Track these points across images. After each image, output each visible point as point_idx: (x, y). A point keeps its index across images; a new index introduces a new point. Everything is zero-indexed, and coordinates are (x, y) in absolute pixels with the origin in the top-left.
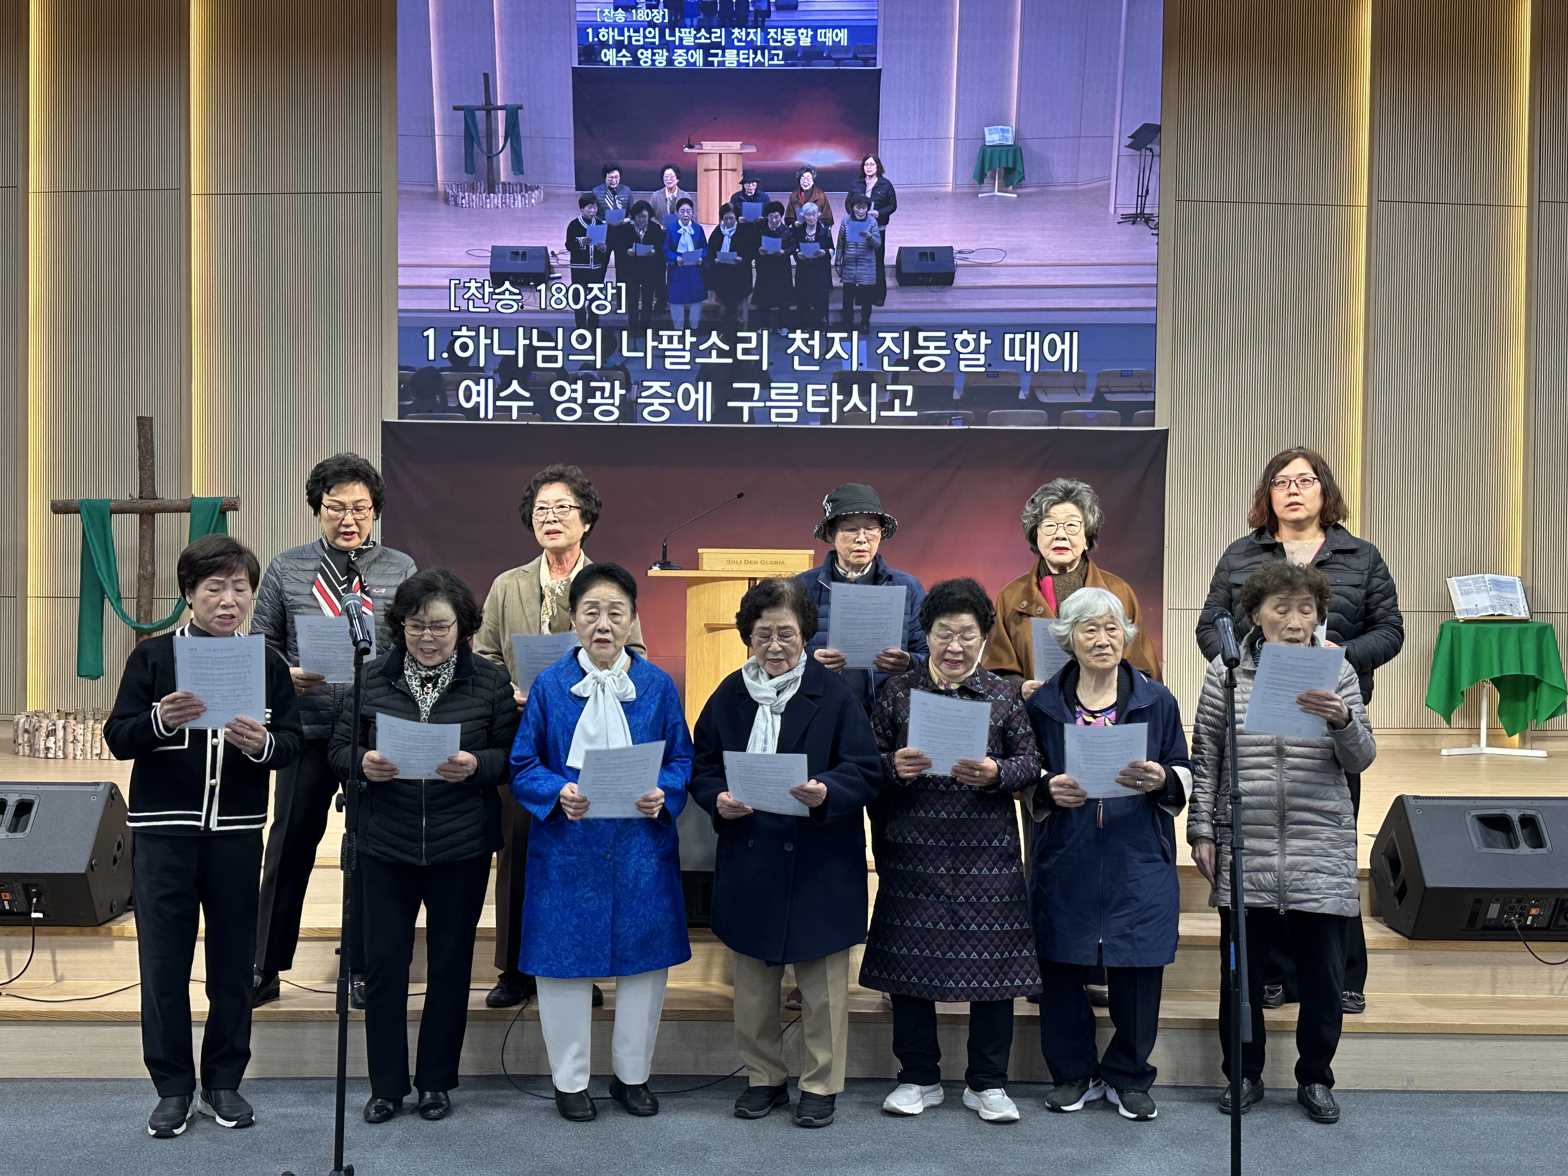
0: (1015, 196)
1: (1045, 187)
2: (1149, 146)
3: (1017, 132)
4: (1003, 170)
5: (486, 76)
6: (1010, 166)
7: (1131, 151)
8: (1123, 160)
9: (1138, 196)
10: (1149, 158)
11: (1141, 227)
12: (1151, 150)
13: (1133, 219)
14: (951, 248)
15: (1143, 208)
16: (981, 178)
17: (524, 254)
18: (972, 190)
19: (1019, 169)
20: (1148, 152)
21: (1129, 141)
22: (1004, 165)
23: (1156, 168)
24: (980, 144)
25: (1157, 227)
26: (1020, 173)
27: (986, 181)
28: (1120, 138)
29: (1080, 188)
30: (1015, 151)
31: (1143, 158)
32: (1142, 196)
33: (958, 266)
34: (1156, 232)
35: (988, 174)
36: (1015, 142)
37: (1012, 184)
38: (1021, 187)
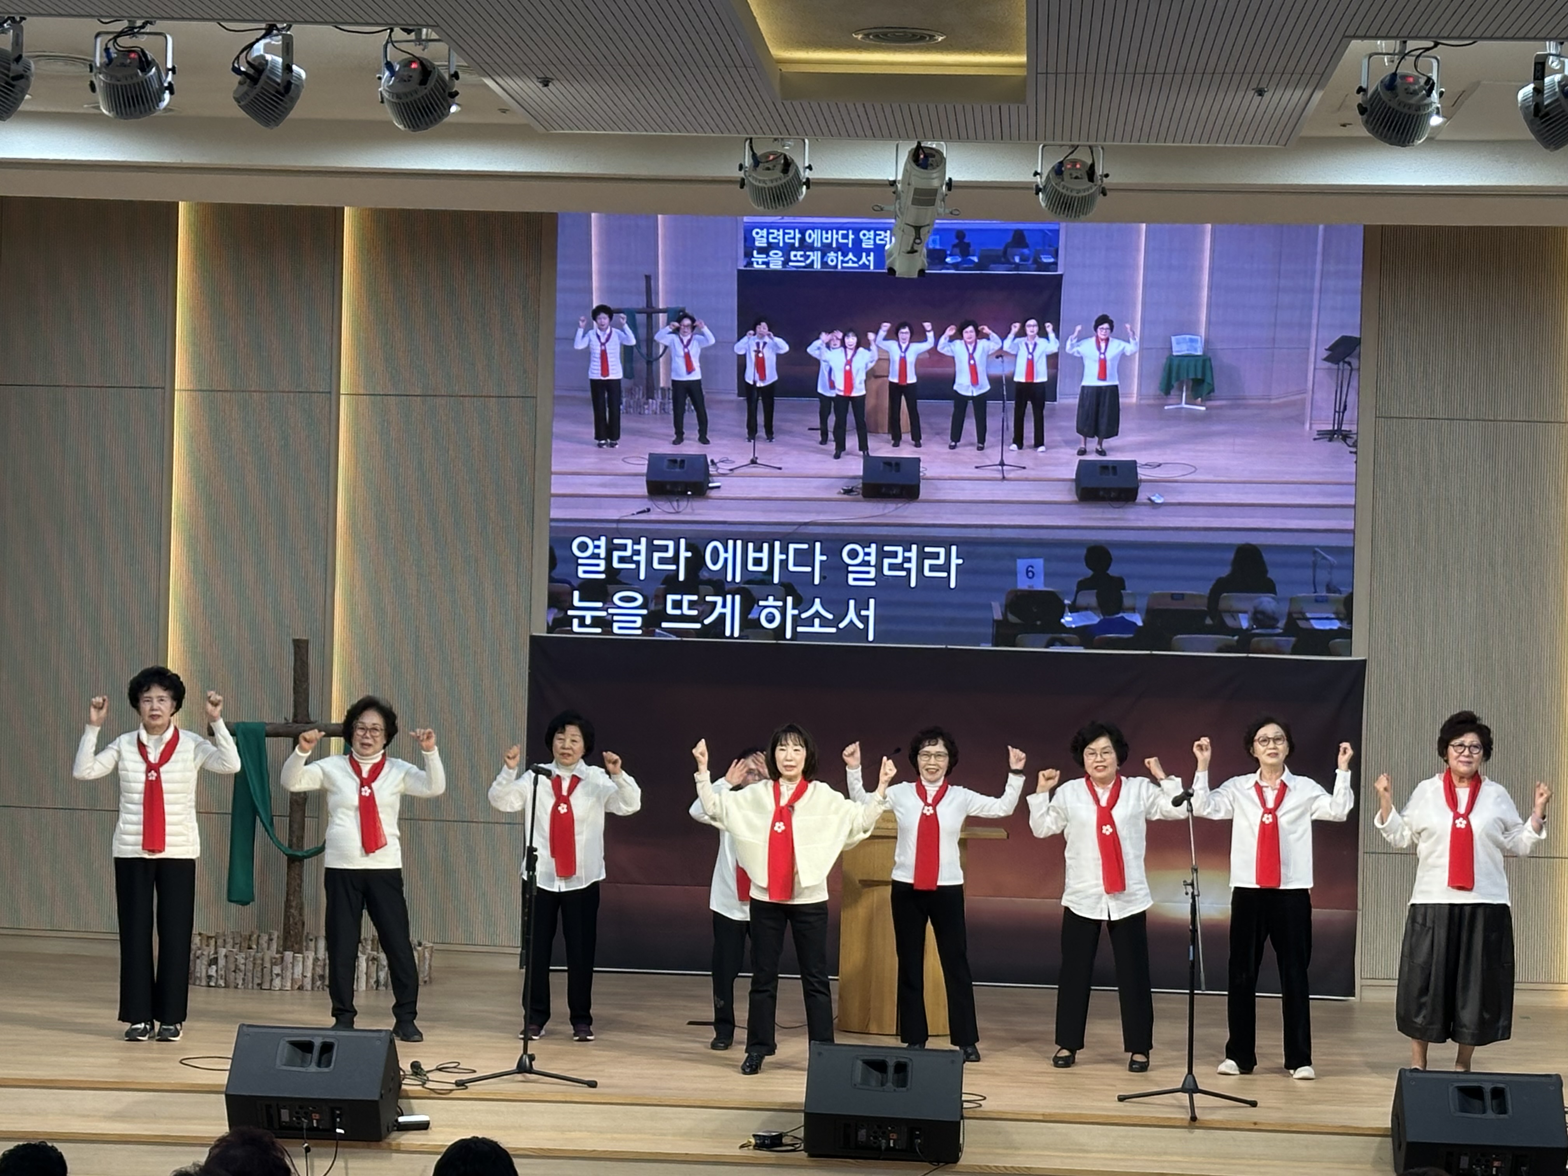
0: (1203, 408)
1: (1238, 401)
2: (1347, 359)
3: (1207, 342)
4: (1191, 384)
5: (648, 278)
6: (1199, 377)
7: (1328, 365)
8: (1320, 374)
9: (1335, 411)
10: (1347, 373)
11: (1338, 445)
12: (1349, 364)
13: (1330, 435)
14: (1135, 462)
15: (1340, 424)
16: (1167, 389)
17: (683, 461)
18: (1157, 402)
19: (1208, 379)
20: (1346, 366)
21: (1326, 354)
22: (1192, 376)
23: (1354, 383)
24: (1167, 354)
25: (1355, 445)
26: (1209, 384)
27: (1172, 392)
28: (1318, 351)
29: (1273, 402)
30: (1204, 361)
31: (1340, 373)
32: (1339, 412)
33: (1141, 481)
34: (1354, 450)
35: (1175, 384)
36: (1204, 352)
37: (1201, 396)
38: (1210, 400)
